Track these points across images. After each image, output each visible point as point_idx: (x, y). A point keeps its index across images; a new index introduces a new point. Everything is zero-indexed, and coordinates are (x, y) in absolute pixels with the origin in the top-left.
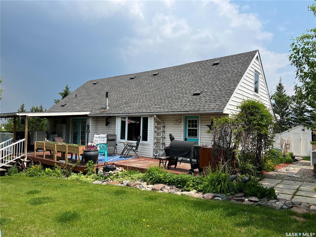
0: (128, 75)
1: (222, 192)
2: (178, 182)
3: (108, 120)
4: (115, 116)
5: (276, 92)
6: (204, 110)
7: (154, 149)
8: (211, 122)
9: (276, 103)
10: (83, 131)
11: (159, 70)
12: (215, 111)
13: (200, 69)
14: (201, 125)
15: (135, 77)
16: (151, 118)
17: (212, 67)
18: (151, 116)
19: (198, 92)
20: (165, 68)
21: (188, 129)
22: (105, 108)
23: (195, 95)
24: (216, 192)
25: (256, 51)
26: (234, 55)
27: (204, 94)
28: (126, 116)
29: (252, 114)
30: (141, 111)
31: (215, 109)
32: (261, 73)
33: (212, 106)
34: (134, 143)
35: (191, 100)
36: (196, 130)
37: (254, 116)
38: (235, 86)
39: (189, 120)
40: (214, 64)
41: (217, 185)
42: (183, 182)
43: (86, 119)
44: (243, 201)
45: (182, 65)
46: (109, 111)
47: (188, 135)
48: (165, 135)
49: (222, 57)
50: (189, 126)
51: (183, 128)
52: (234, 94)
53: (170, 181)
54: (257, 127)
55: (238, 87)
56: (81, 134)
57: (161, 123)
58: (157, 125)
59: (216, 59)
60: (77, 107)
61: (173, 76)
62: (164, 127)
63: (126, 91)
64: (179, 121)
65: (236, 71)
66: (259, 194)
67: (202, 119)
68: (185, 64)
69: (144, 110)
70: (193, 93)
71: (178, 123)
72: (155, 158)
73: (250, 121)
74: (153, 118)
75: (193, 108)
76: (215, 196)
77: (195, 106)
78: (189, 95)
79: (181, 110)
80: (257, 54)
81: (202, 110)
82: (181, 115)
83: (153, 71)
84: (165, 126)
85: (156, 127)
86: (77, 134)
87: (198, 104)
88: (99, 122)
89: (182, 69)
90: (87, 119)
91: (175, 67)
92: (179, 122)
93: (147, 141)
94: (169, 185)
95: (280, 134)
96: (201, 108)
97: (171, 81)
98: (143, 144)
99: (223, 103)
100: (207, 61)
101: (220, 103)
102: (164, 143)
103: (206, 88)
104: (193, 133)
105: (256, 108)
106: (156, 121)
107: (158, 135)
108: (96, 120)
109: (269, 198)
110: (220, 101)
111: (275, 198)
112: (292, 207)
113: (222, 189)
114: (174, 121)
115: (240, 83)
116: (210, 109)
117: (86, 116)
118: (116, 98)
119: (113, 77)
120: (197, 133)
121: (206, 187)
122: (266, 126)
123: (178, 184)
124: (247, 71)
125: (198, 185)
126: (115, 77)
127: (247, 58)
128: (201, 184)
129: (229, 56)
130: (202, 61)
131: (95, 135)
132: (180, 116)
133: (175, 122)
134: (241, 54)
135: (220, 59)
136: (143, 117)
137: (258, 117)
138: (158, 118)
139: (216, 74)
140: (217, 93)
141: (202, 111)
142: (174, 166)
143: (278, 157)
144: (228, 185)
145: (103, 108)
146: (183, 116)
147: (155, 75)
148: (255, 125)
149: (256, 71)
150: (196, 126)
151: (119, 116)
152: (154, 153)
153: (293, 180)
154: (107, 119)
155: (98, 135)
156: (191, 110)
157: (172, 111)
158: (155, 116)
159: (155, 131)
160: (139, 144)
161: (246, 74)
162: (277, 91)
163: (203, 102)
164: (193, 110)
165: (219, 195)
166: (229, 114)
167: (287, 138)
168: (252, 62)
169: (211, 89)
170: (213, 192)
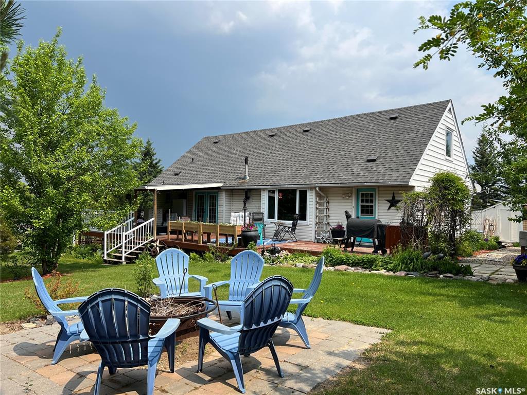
0: (265, 130)
1: (415, 270)
2: (363, 263)
3: (248, 195)
4: (261, 189)
5: (477, 148)
6: (385, 181)
7: (316, 231)
8: (392, 195)
9: (477, 165)
10: (213, 209)
11: (310, 123)
12: (399, 183)
13: (372, 125)
14: (379, 200)
15: (276, 134)
16: (311, 192)
17: (389, 122)
18: (311, 189)
19: (373, 157)
20: (320, 122)
21: (361, 205)
22: (244, 178)
23: (369, 161)
24: (408, 271)
25: (448, 101)
26: (417, 106)
27: (381, 160)
28: (276, 188)
29: (446, 188)
30: (297, 181)
31: (398, 180)
32: (455, 130)
33: (394, 176)
34: (289, 223)
35: (364, 168)
36: (372, 206)
37: (449, 190)
38: (423, 150)
39: (362, 194)
40: (391, 119)
41: (410, 263)
42: (369, 262)
43: (217, 193)
44: (439, 277)
45: (344, 118)
46: (250, 182)
47: (361, 213)
48: (330, 212)
49: (401, 109)
50: (362, 201)
51: (354, 204)
52: (422, 161)
53: (354, 262)
54: (452, 201)
55: (426, 151)
56: (210, 213)
57: (324, 197)
58: (319, 200)
59: (393, 110)
60: (200, 177)
61: (333, 133)
62: (328, 202)
63: (267, 154)
64: (350, 194)
65: (422, 130)
66: (454, 271)
67: (380, 192)
68: (349, 117)
69: (301, 181)
70: (366, 159)
71: (347, 198)
72: (317, 242)
73: (444, 196)
74: (314, 192)
75: (368, 179)
76: (408, 274)
77: (372, 176)
78: (360, 161)
79: (354, 182)
80: (450, 105)
81: (382, 181)
82: (352, 187)
83: (302, 125)
84: (330, 201)
85: (317, 203)
86: (203, 213)
87: (376, 174)
88: (233, 196)
89: (346, 124)
90: (219, 193)
91: (334, 119)
92: (349, 197)
93: (306, 220)
94: (352, 267)
95: (481, 211)
96: (380, 178)
97: (332, 140)
98: (301, 225)
99: (407, 172)
100: (380, 112)
101: (404, 173)
102: (328, 223)
103: (383, 152)
104: (368, 210)
105: (451, 181)
106: (318, 195)
107: (319, 213)
108: (230, 193)
109: (465, 275)
110: (404, 170)
111: (471, 274)
112: (488, 280)
113: (415, 267)
114: (343, 194)
115: (429, 147)
116: (391, 181)
117: (219, 188)
118: (254, 164)
119: (242, 133)
120: (373, 210)
121: (396, 266)
122: (462, 201)
123: (364, 265)
124: (438, 129)
125: (386, 265)
126: (245, 133)
127: (436, 111)
128: (391, 263)
129: (411, 107)
130: (373, 113)
131: (233, 214)
132: (351, 189)
133: (344, 196)
134: (427, 104)
135: (399, 111)
136: (299, 191)
137: (453, 191)
138: (322, 191)
139: (395, 133)
140: (399, 159)
141: (381, 183)
142: (351, 248)
143: (478, 241)
144: (421, 263)
145: (240, 178)
146: (354, 189)
147: (306, 130)
148: (449, 200)
149: (448, 128)
150: (372, 201)
151: (266, 189)
152: (316, 236)
153: (494, 264)
154: (246, 193)
155: (237, 214)
156: (366, 181)
157: (340, 182)
158: (317, 189)
159: (317, 208)
160: (296, 225)
161: (435, 133)
162: (478, 146)
163: (382, 171)
164: (369, 181)
165: (412, 273)
166: (415, 186)
167: (492, 217)
168: (444, 117)
169: (390, 153)
170: (405, 271)
